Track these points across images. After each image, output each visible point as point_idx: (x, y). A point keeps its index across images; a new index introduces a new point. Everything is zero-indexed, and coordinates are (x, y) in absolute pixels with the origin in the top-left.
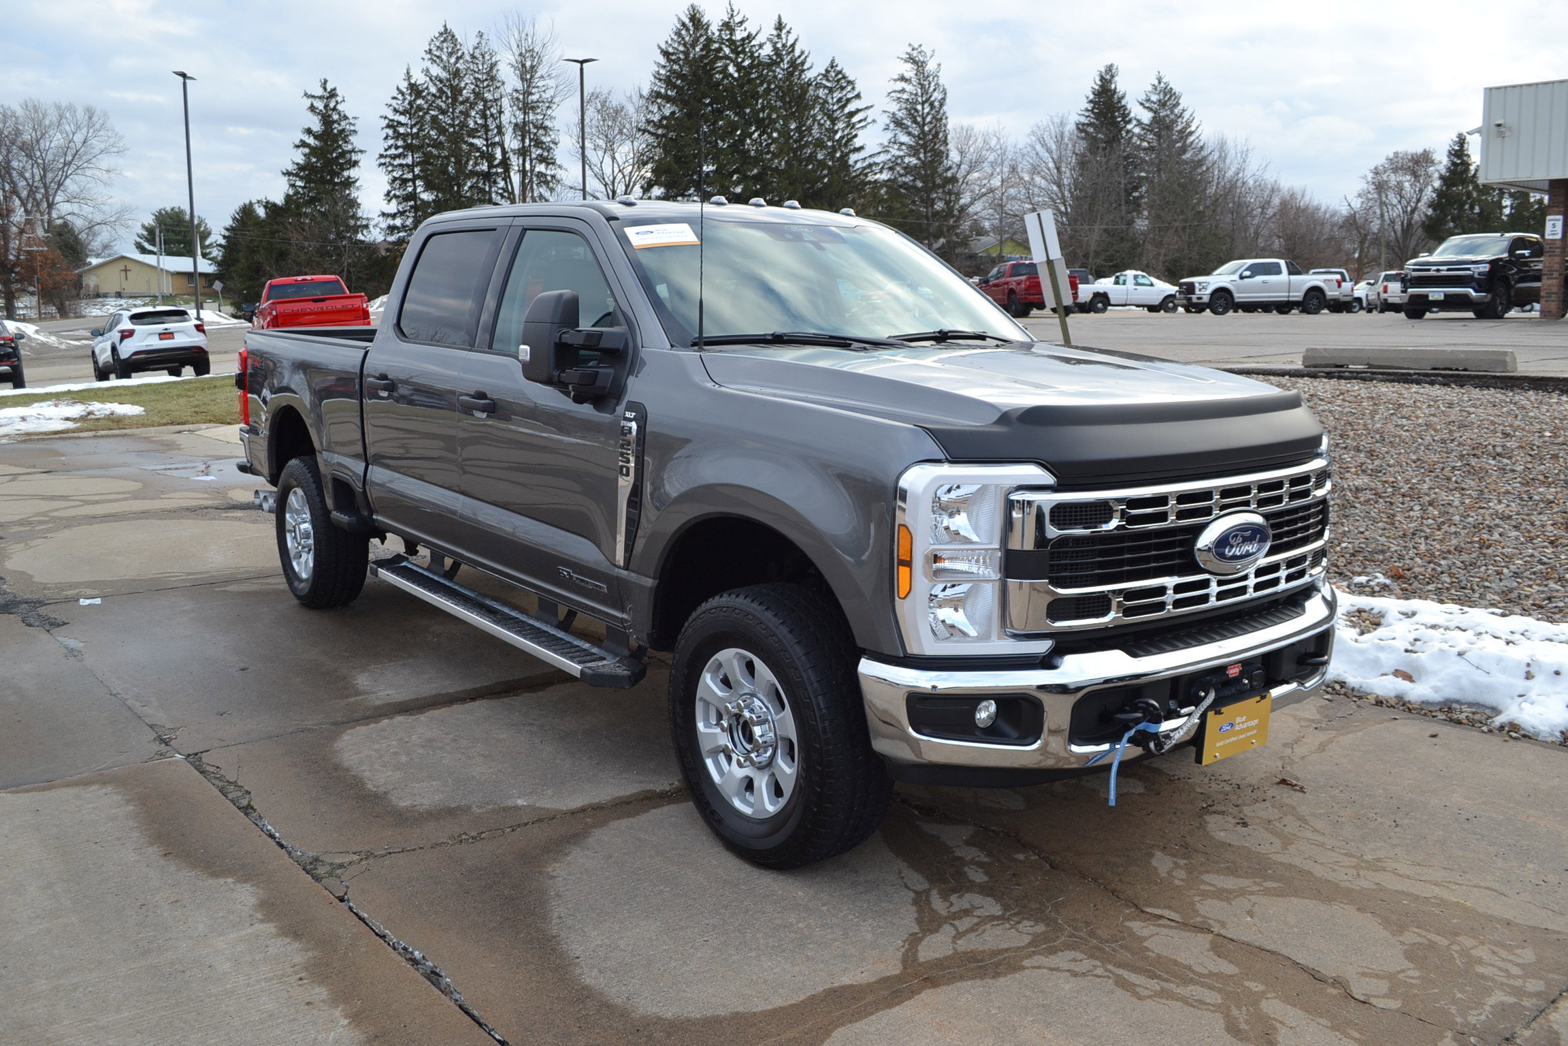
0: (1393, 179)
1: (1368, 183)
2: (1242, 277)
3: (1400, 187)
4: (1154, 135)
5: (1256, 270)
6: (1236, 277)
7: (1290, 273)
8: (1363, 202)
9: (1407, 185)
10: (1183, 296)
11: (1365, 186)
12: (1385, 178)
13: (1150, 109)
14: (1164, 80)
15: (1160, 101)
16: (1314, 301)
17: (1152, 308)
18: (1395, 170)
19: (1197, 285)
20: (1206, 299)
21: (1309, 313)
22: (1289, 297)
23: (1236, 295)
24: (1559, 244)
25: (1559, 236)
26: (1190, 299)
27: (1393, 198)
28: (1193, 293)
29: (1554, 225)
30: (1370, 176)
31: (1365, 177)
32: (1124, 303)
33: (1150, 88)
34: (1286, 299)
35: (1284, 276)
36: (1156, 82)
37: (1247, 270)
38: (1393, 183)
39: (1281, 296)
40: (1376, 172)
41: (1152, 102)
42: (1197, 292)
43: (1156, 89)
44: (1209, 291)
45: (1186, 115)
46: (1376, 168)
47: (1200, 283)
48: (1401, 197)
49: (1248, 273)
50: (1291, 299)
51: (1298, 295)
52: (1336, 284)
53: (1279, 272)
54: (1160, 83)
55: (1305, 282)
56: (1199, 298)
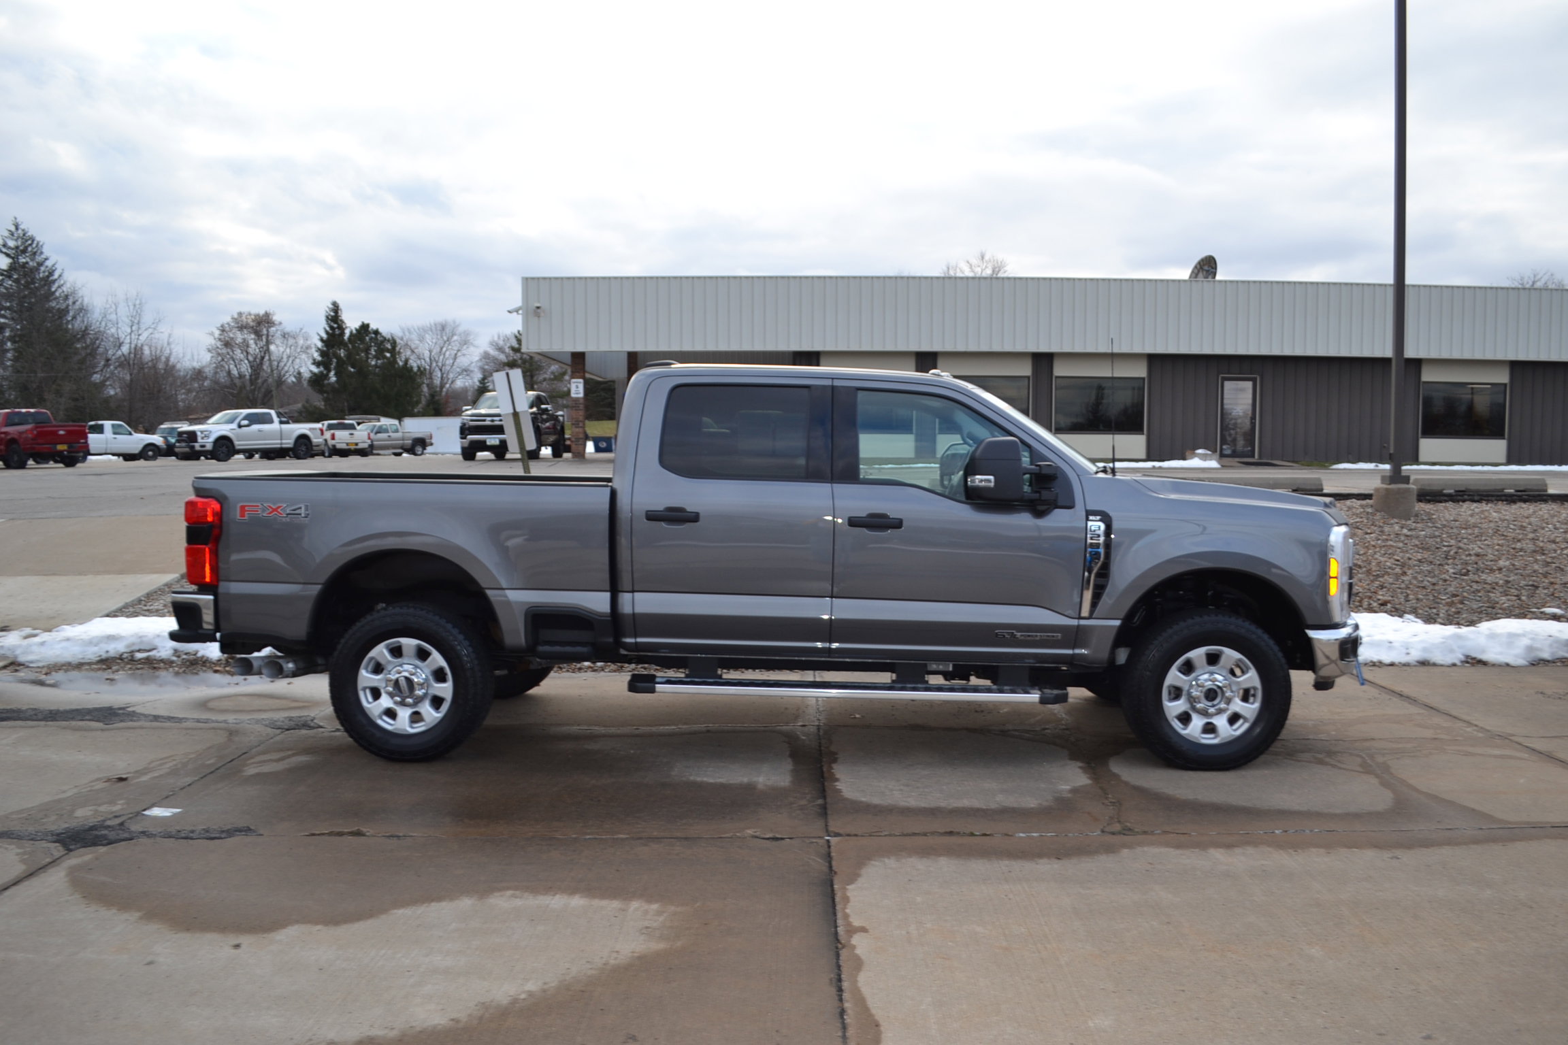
0: (239, 337)
1: (215, 339)
2: (240, 426)
3: (245, 346)
4: (13, 281)
5: (253, 419)
6: (234, 426)
7: (281, 422)
8: (212, 357)
9: (251, 342)
10: (183, 444)
11: (213, 342)
12: (231, 335)
13: (8, 255)
14: (22, 227)
15: (17, 247)
16: (303, 448)
17: (129, 457)
18: (241, 328)
19: (199, 434)
20: (209, 447)
21: (299, 458)
22: (281, 444)
23: (236, 443)
24: (582, 401)
25: (581, 395)
26: (193, 447)
27: (239, 354)
28: (196, 441)
29: (577, 387)
30: (217, 333)
31: (212, 334)
32: (103, 451)
33: (6, 234)
34: (279, 446)
35: (276, 426)
36: (13, 229)
37: (244, 419)
38: (239, 340)
39: (275, 443)
40: (223, 330)
41: (10, 248)
42: (199, 440)
43: (12, 235)
44: (212, 439)
45: (49, 263)
46: (222, 326)
47: (202, 432)
48: (247, 353)
49: (246, 422)
50: (284, 446)
51: (289, 443)
52: (319, 432)
53: (271, 421)
54: (17, 229)
55: (293, 431)
56: (203, 446)
